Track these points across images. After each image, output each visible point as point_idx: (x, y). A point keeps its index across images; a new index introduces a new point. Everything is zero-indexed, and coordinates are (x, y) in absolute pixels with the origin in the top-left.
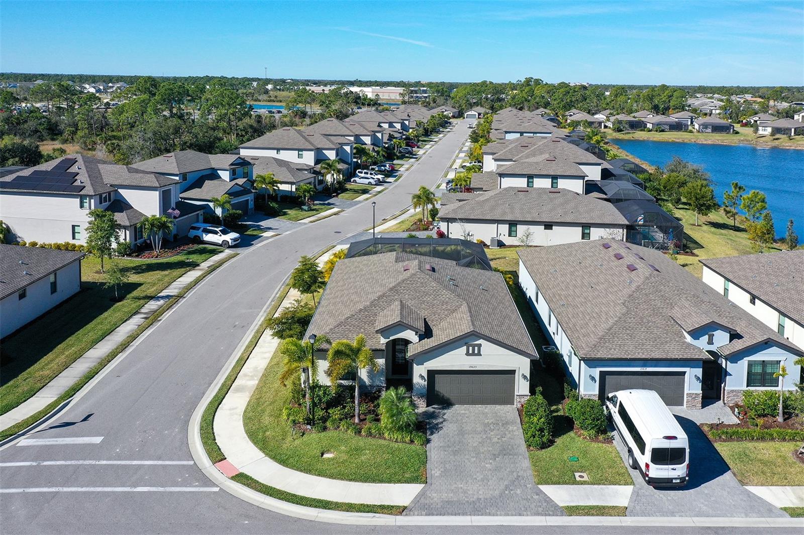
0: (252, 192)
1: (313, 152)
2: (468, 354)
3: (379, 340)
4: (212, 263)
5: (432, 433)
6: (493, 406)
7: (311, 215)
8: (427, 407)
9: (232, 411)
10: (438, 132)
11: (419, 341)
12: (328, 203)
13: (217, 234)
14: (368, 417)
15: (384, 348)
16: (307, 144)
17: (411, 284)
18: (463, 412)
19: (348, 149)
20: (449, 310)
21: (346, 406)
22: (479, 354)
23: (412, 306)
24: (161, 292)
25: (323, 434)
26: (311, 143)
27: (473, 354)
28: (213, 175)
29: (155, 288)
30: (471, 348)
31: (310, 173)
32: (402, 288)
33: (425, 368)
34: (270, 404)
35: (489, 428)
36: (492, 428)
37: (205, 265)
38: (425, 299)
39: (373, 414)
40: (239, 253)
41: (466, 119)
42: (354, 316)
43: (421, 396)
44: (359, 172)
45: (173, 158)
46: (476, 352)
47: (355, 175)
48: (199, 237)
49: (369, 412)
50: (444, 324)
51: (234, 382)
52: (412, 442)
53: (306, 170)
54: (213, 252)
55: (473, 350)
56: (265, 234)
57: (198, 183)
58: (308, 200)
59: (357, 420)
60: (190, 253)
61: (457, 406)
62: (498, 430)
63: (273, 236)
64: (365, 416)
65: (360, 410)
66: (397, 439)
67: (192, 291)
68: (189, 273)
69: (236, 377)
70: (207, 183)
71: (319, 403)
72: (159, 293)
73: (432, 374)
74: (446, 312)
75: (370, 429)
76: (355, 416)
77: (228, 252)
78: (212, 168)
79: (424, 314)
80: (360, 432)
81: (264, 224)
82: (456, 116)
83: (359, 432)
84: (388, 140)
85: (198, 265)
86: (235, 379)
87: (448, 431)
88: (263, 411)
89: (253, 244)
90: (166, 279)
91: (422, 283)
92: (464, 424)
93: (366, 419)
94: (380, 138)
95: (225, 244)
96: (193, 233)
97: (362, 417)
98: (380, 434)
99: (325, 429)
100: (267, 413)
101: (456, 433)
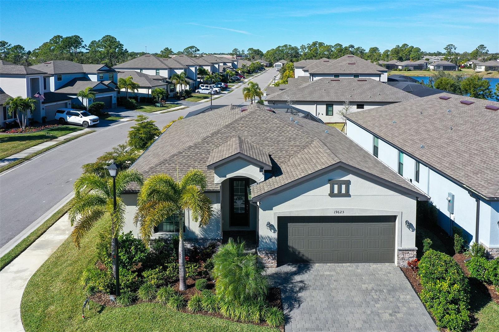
0: (115, 91)
1: (167, 71)
2: (332, 194)
3: (211, 180)
4: (69, 137)
5: (291, 307)
6: (366, 265)
7: (163, 109)
8: (278, 266)
9: (18, 275)
10: (257, 72)
11: (265, 180)
12: (177, 103)
13: (78, 116)
14: (197, 282)
15: (218, 188)
16: (163, 65)
17: (250, 121)
18: (328, 273)
19: (193, 69)
20: (299, 146)
21: (167, 267)
22: (347, 195)
23: (253, 142)
24: (10, 156)
25: (131, 309)
26: (165, 65)
27: (340, 195)
28: (85, 77)
29: (6, 153)
30: (336, 187)
31: (164, 82)
32: (240, 125)
33: (275, 214)
34: (70, 265)
35: (370, 297)
36: (375, 297)
37: (62, 139)
38: (268, 135)
39: (204, 278)
40: (95, 130)
41: (274, 68)
42: (181, 153)
43: (269, 252)
44: (201, 86)
45: (52, 64)
46: (343, 191)
47: (199, 88)
48: (64, 119)
49: (200, 274)
50: (295, 160)
51: (39, 237)
52: (262, 321)
53: (160, 80)
54: (74, 130)
55: (340, 189)
56: (122, 120)
57: (71, 83)
58: (161, 100)
59: (181, 287)
60: (52, 130)
61: (317, 264)
62: (385, 300)
63: (128, 121)
64: (194, 280)
65: (185, 272)
66: (240, 317)
67: (41, 155)
68: (45, 143)
69: (45, 232)
70: (79, 83)
71: (128, 263)
72: (8, 157)
73: (284, 222)
74: (295, 149)
75: (199, 301)
76: (179, 280)
77: (87, 130)
78: (83, 73)
79: (268, 150)
80: (185, 305)
81: (123, 114)
82: (268, 66)
83: (182, 305)
84: (223, 71)
85: (57, 138)
86: (42, 234)
87: (313, 303)
88: (58, 274)
89: (110, 125)
90: (21, 147)
91: (263, 120)
92: (334, 291)
93: (193, 285)
94: (218, 68)
95: (85, 125)
96: (59, 116)
97: (190, 282)
98: (214, 309)
99: (134, 300)
100: (61, 277)
101: (325, 305)
